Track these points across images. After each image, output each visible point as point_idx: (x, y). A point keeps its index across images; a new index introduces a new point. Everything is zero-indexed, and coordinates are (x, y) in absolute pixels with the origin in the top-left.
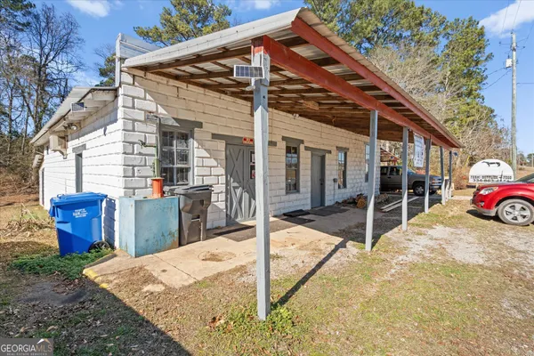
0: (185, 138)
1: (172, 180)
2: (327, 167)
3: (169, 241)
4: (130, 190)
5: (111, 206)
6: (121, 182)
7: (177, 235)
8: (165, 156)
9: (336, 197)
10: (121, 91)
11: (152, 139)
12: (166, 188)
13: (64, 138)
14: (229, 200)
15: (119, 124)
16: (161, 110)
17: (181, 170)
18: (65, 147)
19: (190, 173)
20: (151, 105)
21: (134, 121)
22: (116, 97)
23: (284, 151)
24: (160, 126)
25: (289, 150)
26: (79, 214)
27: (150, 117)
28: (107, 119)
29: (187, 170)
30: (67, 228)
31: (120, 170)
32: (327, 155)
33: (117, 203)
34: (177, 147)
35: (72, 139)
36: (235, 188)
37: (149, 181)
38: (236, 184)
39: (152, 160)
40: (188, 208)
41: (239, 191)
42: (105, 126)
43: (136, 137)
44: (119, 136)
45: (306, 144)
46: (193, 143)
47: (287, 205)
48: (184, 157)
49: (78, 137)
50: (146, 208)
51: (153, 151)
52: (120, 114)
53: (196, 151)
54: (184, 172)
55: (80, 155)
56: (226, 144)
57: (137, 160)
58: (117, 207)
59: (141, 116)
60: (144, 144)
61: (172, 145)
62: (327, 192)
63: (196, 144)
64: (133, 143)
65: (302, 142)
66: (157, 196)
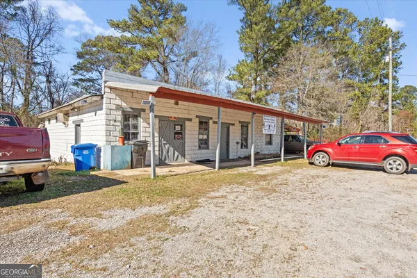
0: (136, 117)
1: (129, 139)
2: (231, 134)
3: (126, 165)
4: (108, 142)
5: (99, 150)
6: (104, 139)
7: (130, 163)
8: (126, 126)
9: (239, 154)
10: (105, 96)
11: (119, 118)
12: (126, 142)
13: (67, 115)
14: (161, 150)
15: (104, 111)
16: (124, 104)
17: (134, 134)
18: (67, 120)
19: (139, 135)
20: (118, 102)
21: (111, 110)
22: (102, 98)
23: (198, 124)
24: (123, 112)
25: (201, 123)
26: (86, 152)
27: (118, 107)
28: (97, 108)
29: (137, 133)
30: (80, 158)
31: (104, 133)
32: (231, 126)
33: (102, 148)
34: (131, 122)
35: (72, 116)
36: (164, 144)
37: (117, 138)
38: (165, 142)
39: (119, 128)
40: (136, 151)
41: (167, 146)
42: (96, 111)
43: (112, 117)
44: (104, 117)
45: (214, 120)
46: (141, 120)
47: (199, 156)
48: (135, 127)
49: (78, 115)
50: (116, 149)
51: (119, 124)
52: (104, 106)
53: (142, 124)
54: (135, 135)
55: (79, 125)
56: (159, 120)
57: (112, 128)
58: (102, 150)
59: (114, 107)
60: (115, 121)
61: (129, 121)
62: (231, 150)
63: (142, 121)
64: (110, 120)
65: (211, 118)
66: (121, 144)
